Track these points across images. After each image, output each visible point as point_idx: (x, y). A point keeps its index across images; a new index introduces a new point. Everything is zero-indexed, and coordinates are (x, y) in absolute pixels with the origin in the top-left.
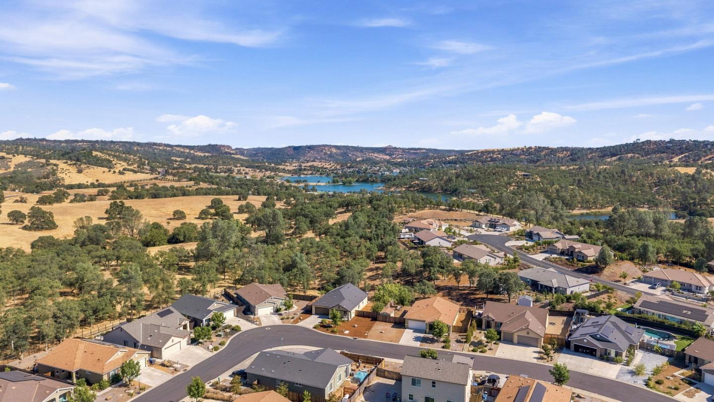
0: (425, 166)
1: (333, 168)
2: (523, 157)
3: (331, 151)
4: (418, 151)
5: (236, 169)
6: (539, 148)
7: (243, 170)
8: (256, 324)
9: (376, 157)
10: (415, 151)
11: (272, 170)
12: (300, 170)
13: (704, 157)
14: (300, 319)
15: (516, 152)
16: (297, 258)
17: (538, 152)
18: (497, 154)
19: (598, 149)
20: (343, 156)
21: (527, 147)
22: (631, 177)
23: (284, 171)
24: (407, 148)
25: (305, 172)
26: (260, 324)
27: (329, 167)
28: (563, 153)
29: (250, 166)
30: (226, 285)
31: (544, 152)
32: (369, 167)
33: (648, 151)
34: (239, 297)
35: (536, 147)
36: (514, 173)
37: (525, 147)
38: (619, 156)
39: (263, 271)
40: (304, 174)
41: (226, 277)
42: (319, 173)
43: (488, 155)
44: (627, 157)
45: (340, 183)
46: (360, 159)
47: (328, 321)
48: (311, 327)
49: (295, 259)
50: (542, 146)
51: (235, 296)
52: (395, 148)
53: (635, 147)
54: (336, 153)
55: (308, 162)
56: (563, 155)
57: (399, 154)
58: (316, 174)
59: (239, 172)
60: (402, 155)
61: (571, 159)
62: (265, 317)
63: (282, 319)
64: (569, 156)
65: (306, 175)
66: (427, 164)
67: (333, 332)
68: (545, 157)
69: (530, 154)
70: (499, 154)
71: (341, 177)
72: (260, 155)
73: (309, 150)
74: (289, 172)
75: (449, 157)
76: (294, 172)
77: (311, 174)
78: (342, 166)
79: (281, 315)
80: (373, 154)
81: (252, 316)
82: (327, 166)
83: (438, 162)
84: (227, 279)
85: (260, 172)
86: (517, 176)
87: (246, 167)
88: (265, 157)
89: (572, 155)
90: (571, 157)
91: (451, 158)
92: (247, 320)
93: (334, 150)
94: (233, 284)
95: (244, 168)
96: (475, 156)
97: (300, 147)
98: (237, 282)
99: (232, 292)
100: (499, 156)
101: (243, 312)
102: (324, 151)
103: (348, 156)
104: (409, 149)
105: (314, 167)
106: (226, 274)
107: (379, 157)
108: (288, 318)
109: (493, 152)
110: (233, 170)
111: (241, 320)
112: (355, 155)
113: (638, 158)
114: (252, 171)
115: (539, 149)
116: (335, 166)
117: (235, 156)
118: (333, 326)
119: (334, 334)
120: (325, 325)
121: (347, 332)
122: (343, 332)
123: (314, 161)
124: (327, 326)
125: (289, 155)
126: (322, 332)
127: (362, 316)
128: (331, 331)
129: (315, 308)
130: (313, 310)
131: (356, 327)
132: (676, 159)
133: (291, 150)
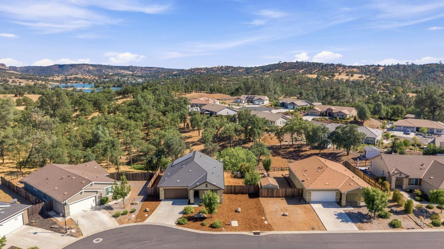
0: (159, 78)
1: (93, 78)
2: (219, 72)
3: (88, 68)
4: (152, 69)
5: (11, 80)
6: (227, 66)
7: (18, 80)
8: (72, 235)
9: (122, 72)
10: (150, 69)
11: (43, 80)
12: (67, 80)
13: (314, 71)
14: (146, 211)
15: (214, 69)
16: (100, 132)
17: (227, 69)
18: (203, 71)
19: (260, 67)
20: (98, 72)
21: (220, 66)
22: (285, 80)
23: (53, 81)
24: (144, 67)
25: (71, 82)
26: (79, 232)
27: (89, 78)
28: (241, 70)
29: (24, 78)
30: (5, 170)
31: (230, 69)
32: (120, 78)
33: (286, 68)
34: (28, 188)
35: (225, 66)
36: (221, 79)
38: (271, 71)
39: (58, 148)
40: (70, 83)
41: (5, 161)
42: (82, 82)
43: (198, 71)
44: (276, 71)
45: (100, 88)
46: (112, 73)
47: (194, 208)
48: (171, 223)
49: (98, 133)
50: (229, 66)
51: (22, 186)
52: (136, 67)
53: (280, 66)
54: (92, 70)
55: (72, 75)
56: (241, 71)
57: (138, 71)
58: (79, 83)
59: (13, 82)
60: (140, 71)
61: (246, 73)
62: (83, 217)
63: (115, 216)
64: (245, 71)
65: (72, 83)
66: (160, 76)
67: (213, 227)
68: (232, 72)
69: (222, 70)
70: (205, 70)
71: (101, 83)
72: (31, 71)
73: (71, 67)
74: (57, 81)
75: (174, 72)
76: (62, 81)
77: (75, 83)
78: (99, 78)
79: (110, 208)
80: (120, 71)
81: (60, 219)
82: (87, 77)
83: (167, 75)
84: (7, 163)
85: (32, 81)
86: (223, 80)
87: (20, 79)
88: (35, 72)
89: (246, 70)
90: (246, 72)
91: (175, 72)
92: (51, 229)
93: (91, 68)
94: (16, 168)
95: (18, 79)
96: (190, 71)
97: (64, 65)
98: (21, 165)
99: (16, 181)
100: (205, 72)
101: (39, 214)
102: (84, 69)
103: (102, 72)
104: (145, 67)
105: (78, 78)
106: (5, 157)
107: (125, 72)
108: (125, 214)
109: (201, 69)
110: (9, 80)
111: (39, 230)
112: (107, 71)
113: (281, 71)
114: (26, 81)
115: (227, 68)
116: (94, 77)
117: (9, 71)
118: (206, 216)
119: (219, 231)
120: (194, 216)
121: (235, 223)
122: (230, 225)
123: (77, 74)
124: (198, 217)
125: (55, 71)
126: (196, 230)
127: (233, 193)
128: (210, 227)
129: (163, 190)
130: (160, 193)
131: (240, 213)
132: (301, 72)
133: (57, 67)
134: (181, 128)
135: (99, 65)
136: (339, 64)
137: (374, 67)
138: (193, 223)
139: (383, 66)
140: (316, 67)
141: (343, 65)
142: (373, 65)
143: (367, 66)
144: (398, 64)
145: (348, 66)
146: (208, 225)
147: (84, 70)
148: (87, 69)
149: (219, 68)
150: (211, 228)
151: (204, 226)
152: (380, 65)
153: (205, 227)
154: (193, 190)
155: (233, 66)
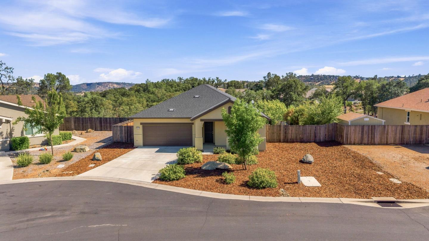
14: (93, 159)
47: (202, 156)
48: (143, 178)
63: (19, 166)
67: (252, 186)
118: (230, 167)
119: (271, 195)
120: (201, 168)
121: (309, 181)
122: (297, 183)
124: (210, 169)
125: (84, 89)
126: (204, 192)
127: (282, 141)
128: (242, 185)
129: (141, 126)
130: (134, 133)
131: (313, 164)
132: (317, 84)
133: (85, 86)
135: (122, 83)
136: (356, 76)
137: (394, 78)
138: (197, 178)
139: (403, 78)
140: (333, 79)
141: (361, 77)
142: (393, 77)
143: (386, 77)
144: (420, 74)
145: (366, 78)
146: (237, 182)
147: (109, 87)
148: (112, 87)
150: (246, 188)
151: (227, 184)
152: (400, 77)
153: (229, 186)
154: (201, 120)
155: (249, 81)
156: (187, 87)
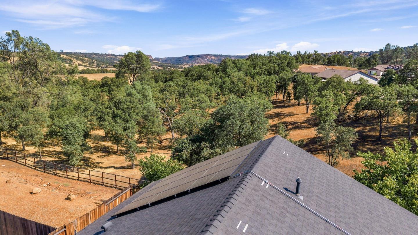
3: (211, 58)
6: (346, 52)
11: (175, 67)
17: (346, 54)
21: (338, 51)
28: (363, 54)
31: (350, 55)
35: (344, 51)
37: (337, 51)
50: (348, 51)
54: (214, 59)
55: (197, 63)
64: (368, 56)
87: (159, 66)
95: (158, 67)
97: (193, 56)
117: (154, 61)
123: (201, 63)
125: (185, 61)
133: (187, 58)
134: (279, 102)
149: (337, 53)
155: (353, 51)
156: (272, 68)
